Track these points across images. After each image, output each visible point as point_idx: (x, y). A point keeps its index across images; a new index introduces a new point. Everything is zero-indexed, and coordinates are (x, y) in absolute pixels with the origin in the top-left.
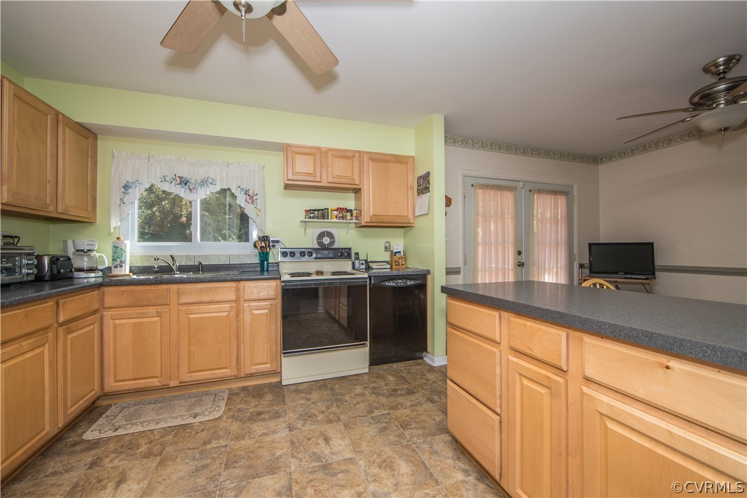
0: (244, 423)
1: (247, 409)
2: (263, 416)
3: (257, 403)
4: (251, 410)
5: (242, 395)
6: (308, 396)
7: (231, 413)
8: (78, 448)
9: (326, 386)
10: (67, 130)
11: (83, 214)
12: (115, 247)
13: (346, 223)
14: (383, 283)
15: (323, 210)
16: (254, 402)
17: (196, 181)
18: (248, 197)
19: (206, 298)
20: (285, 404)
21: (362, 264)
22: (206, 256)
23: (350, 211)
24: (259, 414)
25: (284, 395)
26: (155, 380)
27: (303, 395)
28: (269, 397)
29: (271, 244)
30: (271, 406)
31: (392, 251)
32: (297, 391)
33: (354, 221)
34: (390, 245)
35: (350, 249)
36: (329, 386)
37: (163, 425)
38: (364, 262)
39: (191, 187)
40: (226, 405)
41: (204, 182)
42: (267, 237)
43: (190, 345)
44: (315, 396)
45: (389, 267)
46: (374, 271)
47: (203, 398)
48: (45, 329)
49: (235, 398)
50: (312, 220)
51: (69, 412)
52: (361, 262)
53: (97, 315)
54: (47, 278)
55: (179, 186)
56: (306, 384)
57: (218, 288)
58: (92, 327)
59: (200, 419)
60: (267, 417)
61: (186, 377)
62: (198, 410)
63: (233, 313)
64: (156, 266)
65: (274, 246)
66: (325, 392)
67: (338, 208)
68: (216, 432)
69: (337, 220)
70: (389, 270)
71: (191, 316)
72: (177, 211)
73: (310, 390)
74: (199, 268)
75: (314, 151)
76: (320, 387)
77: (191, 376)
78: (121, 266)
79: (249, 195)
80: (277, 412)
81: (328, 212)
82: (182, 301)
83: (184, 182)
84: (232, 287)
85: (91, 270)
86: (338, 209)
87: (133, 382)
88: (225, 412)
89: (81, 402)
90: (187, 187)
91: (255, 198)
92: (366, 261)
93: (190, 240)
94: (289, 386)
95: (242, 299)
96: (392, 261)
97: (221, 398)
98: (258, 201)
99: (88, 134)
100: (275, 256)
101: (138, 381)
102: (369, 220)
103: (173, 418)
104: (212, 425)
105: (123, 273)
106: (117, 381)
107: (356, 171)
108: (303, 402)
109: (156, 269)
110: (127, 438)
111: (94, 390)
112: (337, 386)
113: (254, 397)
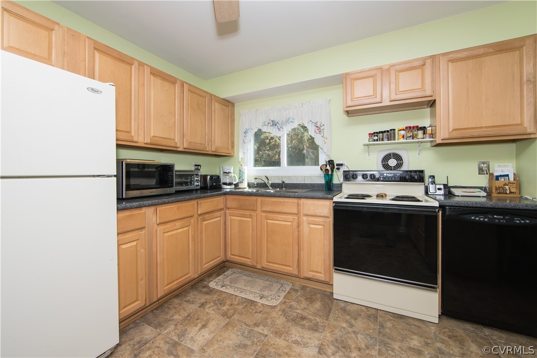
0: (288, 321)
1: (296, 309)
2: (304, 322)
3: (306, 307)
4: (298, 311)
5: (299, 293)
6: (353, 321)
7: (284, 307)
8: (204, 290)
9: (377, 318)
10: (216, 103)
11: (226, 151)
12: (240, 171)
13: (418, 142)
14: (467, 217)
15: (388, 131)
16: (304, 304)
17: (282, 121)
18: (317, 128)
19: (277, 209)
20: (327, 319)
21: (439, 189)
22: (289, 176)
23: (424, 129)
24: (303, 318)
25: (331, 309)
26: (249, 260)
27: (348, 317)
28: (318, 305)
29: (336, 167)
30: (315, 314)
31: (492, 174)
32: (344, 310)
33: (428, 139)
34: (488, 167)
35: (422, 172)
36: (380, 319)
37: (243, 295)
38: (442, 187)
39: (279, 127)
40: (285, 298)
41: (288, 121)
42: (332, 161)
43: (267, 242)
44: (360, 324)
45: (485, 194)
46: (457, 199)
47: (274, 284)
48: (191, 216)
49: (293, 293)
50: (376, 142)
51: (204, 267)
52: (438, 187)
53: (223, 212)
54: (209, 188)
55: (272, 127)
56: (357, 306)
57: (285, 202)
58: (219, 219)
59: (264, 301)
60: (307, 324)
61: (265, 264)
62: (266, 293)
63: (295, 224)
64: (255, 183)
65: (338, 169)
66: (372, 325)
67: (406, 128)
68: (266, 318)
69: (405, 140)
70: (484, 200)
71: (269, 221)
72: (301, 146)
73: (356, 316)
74: (282, 185)
75: (373, 73)
76: (369, 317)
77: (268, 265)
78: (242, 182)
79: (317, 127)
80: (316, 325)
81: (394, 133)
82: (264, 209)
83: (274, 124)
84: (294, 202)
85: (230, 184)
86: (409, 128)
87: (239, 258)
88: (281, 304)
89: (212, 262)
90: (277, 127)
91: (322, 128)
92: (445, 186)
93: (280, 166)
94: (339, 301)
95: (302, 214)
96: (491, 188)
97: (284, 289)
98: (325, 130)
99: (228, 104)
100: (338, 178)
101: (241, 258)
102: (447, 136)
103: (251, 292)
104: (268, 310)
105: (243, 187)
106: (232, 255)
107: (428, 81)
108: (344, 325)
109: (256, 185)
110: (224, 295)
111: (220, 256)
112: (389, 324)
113: (306, 299)
